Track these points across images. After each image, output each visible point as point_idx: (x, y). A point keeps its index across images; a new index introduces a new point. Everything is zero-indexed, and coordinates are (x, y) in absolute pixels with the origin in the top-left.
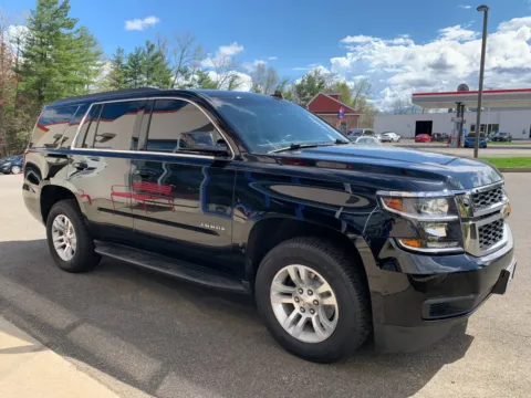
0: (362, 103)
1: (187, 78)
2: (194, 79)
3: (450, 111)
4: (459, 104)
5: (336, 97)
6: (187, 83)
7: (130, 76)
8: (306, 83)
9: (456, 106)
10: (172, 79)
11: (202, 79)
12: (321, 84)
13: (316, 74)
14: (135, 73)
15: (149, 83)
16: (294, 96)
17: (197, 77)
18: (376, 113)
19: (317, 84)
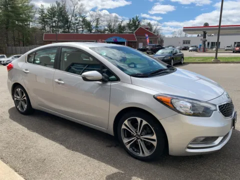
0: (158, 32)
1: (76, 20)
2: (79, 20)
3: (198, 36)
5: (147, 28)
6: (77, 22)
7: (49, 18)
8: (132, 23)
9: (203, 33)
10: (70, 20)
11: (83, 20)
12: (139, 22)
13: (137, 18)
14: (51, 17)
15: (58, 22)
16: (127, 28)
17: (81, 19)
18: (164, 37)
19: (137, 23)
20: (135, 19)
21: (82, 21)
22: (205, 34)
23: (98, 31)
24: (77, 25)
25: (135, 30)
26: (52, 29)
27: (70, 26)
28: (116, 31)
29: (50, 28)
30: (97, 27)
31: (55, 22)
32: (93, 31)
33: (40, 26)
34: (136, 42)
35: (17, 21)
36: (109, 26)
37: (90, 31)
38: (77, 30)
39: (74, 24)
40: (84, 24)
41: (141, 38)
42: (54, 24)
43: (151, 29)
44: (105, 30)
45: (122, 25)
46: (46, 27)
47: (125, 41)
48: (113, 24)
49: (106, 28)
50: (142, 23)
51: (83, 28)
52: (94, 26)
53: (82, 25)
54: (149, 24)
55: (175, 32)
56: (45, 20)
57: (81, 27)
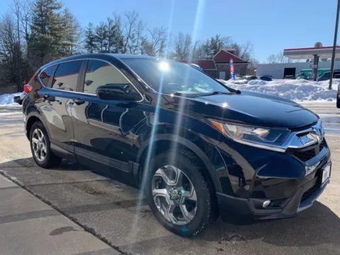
0: (247, 56)
1: (134, 42)
2: (138, 42)
3: (308, 60)
4: (315, 56)
5: (232, 52)
6: (135, 44)
7: (98, 41)
8: (210, 44)
9: (313, 57)
10: (125, 43)
11: (143, 42)
12: (221, 44)
13: (217, 37)
15: (110, 45)
16: (203, 52)
17: (140, 41)
18: (257, 63)
20: (215, 39)
21: (142, 44)
22: (316, 58)
24: (134, 48)
25: (214, 54)
27: (125, 50)
31: (105, 45)
33: (86, 51)
34: (215, 71)
36: (179, 50)
39: (130, 48)
40: (144, 48)
42: (104, 48)
43: (238, 52)
45: (197, 47)
48: (183, 47)
49: (174, 52)
50: (226, 45)
51: (142, 53)
52: (157, 49)
53: (141, 49)
54: (235, 46)
55: (273, 56)
56: (93, 43)
57: (140, 51)
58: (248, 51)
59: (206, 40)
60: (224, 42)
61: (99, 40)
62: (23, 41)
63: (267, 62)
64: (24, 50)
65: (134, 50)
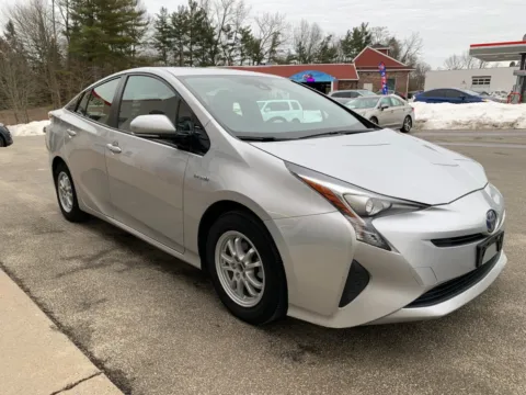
0: (412, 59)
1: (229, 37)
2: (236, 38)
3: (512, 64)
4: (523, 55)
5: (384, 51)
6: (230, 41)
7: (175, 36)
8: (351, 38)
9: (520, 58)
10: (216, 38)
11: (245, 37)
12: (368, 38)
13: (363, 27)
14: (178, 33)
15: (193, 43)
16: (340, 52)
17: (239, 36)
18: (428, 69)
19: (364, 38)
20: (360, 29)
21: (242, 41)
23: (275, 60)
24: (230, 48)
26: (178, 58)
27: (216, 51)
28: (316, 59)
29: (175, 56)
30: (272, 51)
32: (264, 61)
33: (156, 52)
34: (357, 82)
35: (112, 43)
36: (301, 49)
37: (258, 59)
38: (230, 59)
39: (224, 47)
40: (246, 46)
41: (368, 74)
42: (186, 49)
43: (396, 53)
44: (291, 58)
45: (330, 45)
46: (168, 53)
47: (332, 80)
48: (308, 44)
49: (294, 52)
50: (376, 40)
51: (242, 55)
52: (266, 49)
53: (241, 49)
54: (393, 42)
55: (455, 57)
56: (167, 39)
57: (239, 52)
58: (413, 50)
59: (346, 34)
60: (373, 35)
61: (177, 34)
62: (61, 39)
63: (444, 67)
64: (64, 53)
65: (231, 51)
